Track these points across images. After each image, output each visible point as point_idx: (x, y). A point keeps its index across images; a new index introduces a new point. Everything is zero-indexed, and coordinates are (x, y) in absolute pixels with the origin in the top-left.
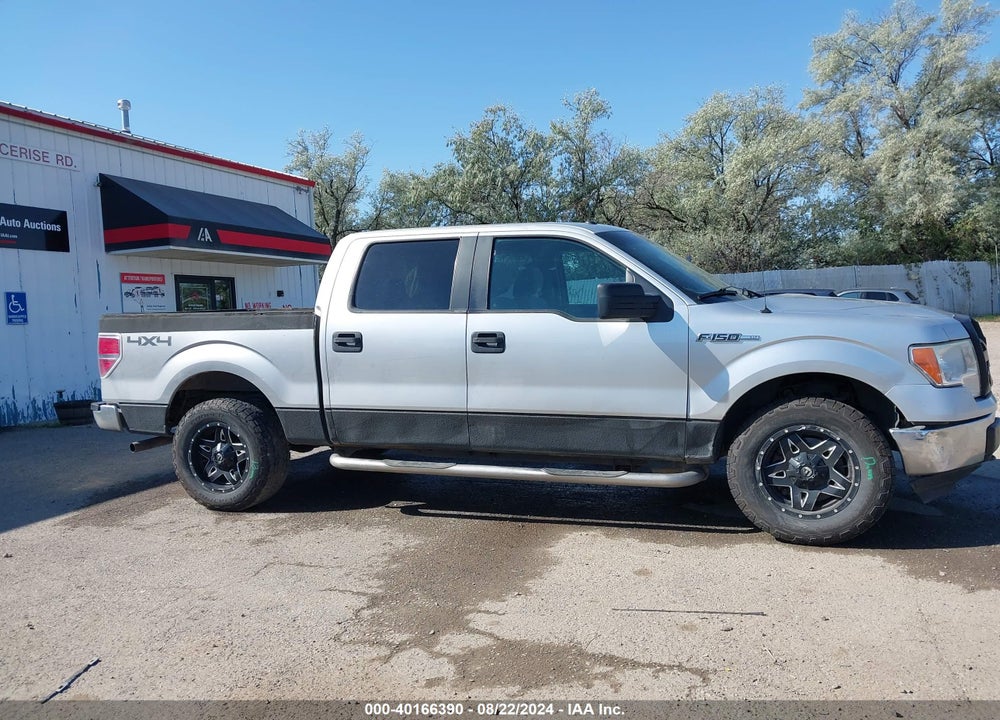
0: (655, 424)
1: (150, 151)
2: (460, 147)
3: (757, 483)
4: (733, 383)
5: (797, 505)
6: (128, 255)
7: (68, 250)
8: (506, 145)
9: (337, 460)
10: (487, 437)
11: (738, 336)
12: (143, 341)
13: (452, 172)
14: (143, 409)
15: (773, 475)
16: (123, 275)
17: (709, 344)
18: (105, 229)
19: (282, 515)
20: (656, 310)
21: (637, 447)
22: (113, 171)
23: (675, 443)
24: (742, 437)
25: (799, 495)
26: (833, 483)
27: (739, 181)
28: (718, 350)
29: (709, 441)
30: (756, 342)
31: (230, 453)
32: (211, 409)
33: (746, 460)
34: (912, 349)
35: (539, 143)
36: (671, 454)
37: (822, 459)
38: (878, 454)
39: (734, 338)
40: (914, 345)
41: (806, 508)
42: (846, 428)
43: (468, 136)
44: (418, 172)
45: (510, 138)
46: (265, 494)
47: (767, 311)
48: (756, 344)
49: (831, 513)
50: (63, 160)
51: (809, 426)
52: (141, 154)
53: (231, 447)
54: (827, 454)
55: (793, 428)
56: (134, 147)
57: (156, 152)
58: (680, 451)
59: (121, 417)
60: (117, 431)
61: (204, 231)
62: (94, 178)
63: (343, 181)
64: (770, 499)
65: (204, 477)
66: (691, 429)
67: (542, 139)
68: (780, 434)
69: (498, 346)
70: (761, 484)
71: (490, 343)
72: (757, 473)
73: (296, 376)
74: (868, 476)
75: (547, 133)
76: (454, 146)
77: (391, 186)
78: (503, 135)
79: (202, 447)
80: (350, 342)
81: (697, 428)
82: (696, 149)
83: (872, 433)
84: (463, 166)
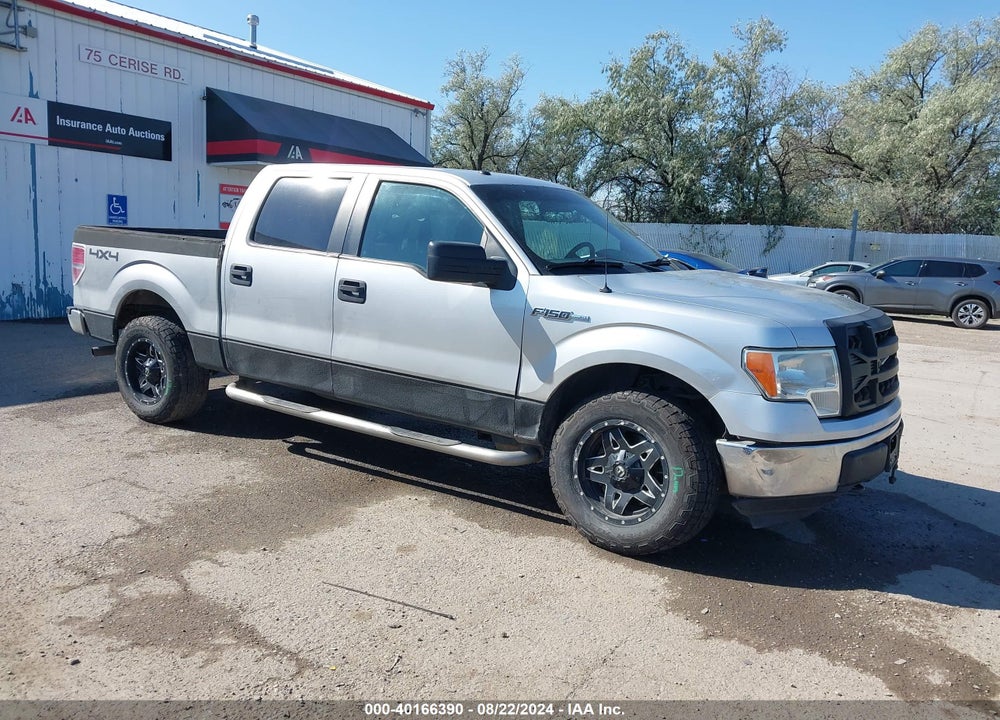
0: (488, 398)
1: (260, 67)
2: (616, 73)
3: (572, 476)
4: (559, 364)
5: (609, 506)
6: (229, 168)
7: (170, 160)
8: (665, 74)
9: (233, 391)
10: (346, 389)
11: (569, 313)
12: (100, 254)
13: (609, 100)
14: (98, 316)
15: (592, 469)
16: (222, 186)
17: (542, 320)
18: (208, 141)
19: (188, 433)
20: (499, 276)
21: (473, 418)
22: (220, 85)
23: (505, 420)
24: (565, 424)
25: (612, 496)
26: (646, 490)
27: (930, 129)
28: (550, 327)
29: (536, 423)
30: (587, 324)
31: (155, 369)
32: (141, 325)
33: (565, 449)
34: (746, 351)
35: (699, 73)
36: (503, 430)
37: (639, 461)
38: (687, 466)
39: (565, 317)
40: (750, 348)
41: (617, 511)
42: (660, 431)
43: (626, 63)
44: (567, 98)
45: (672, 67)
46: (178, 412)
47: (608, 290)
48: (586, 325)
49: (635, 521)
50: (172, 73)
51: (627, 423)
52: (250, 70)
53: (157, 363)
54: (644, 455)
55: (614, 422)
56: (243, 63)
57: (265, 69)
58: (510, 428)
59: (84, 321)
60: (80, 334)
61: (295, 149)
62: (201, 91)
63: (495, 105)
64: (582, 494)
65: (137, 388)
66: (519, 407)
67: (704, 69)
68: (600, 426)
69: (359, 297)
70: (576, 477)
71: (354, 291)
72: (574, 463)
73: (202, 303)
74: (674, 488)
75: (711, 64)
76: (609, 73)
77: (543, 111)
78: (664, 63)
79: (137, 360)
80: (243, 275)
81: (524, 406)
82: (891, 89)
83: (686, 442)
84: (618, 93)
